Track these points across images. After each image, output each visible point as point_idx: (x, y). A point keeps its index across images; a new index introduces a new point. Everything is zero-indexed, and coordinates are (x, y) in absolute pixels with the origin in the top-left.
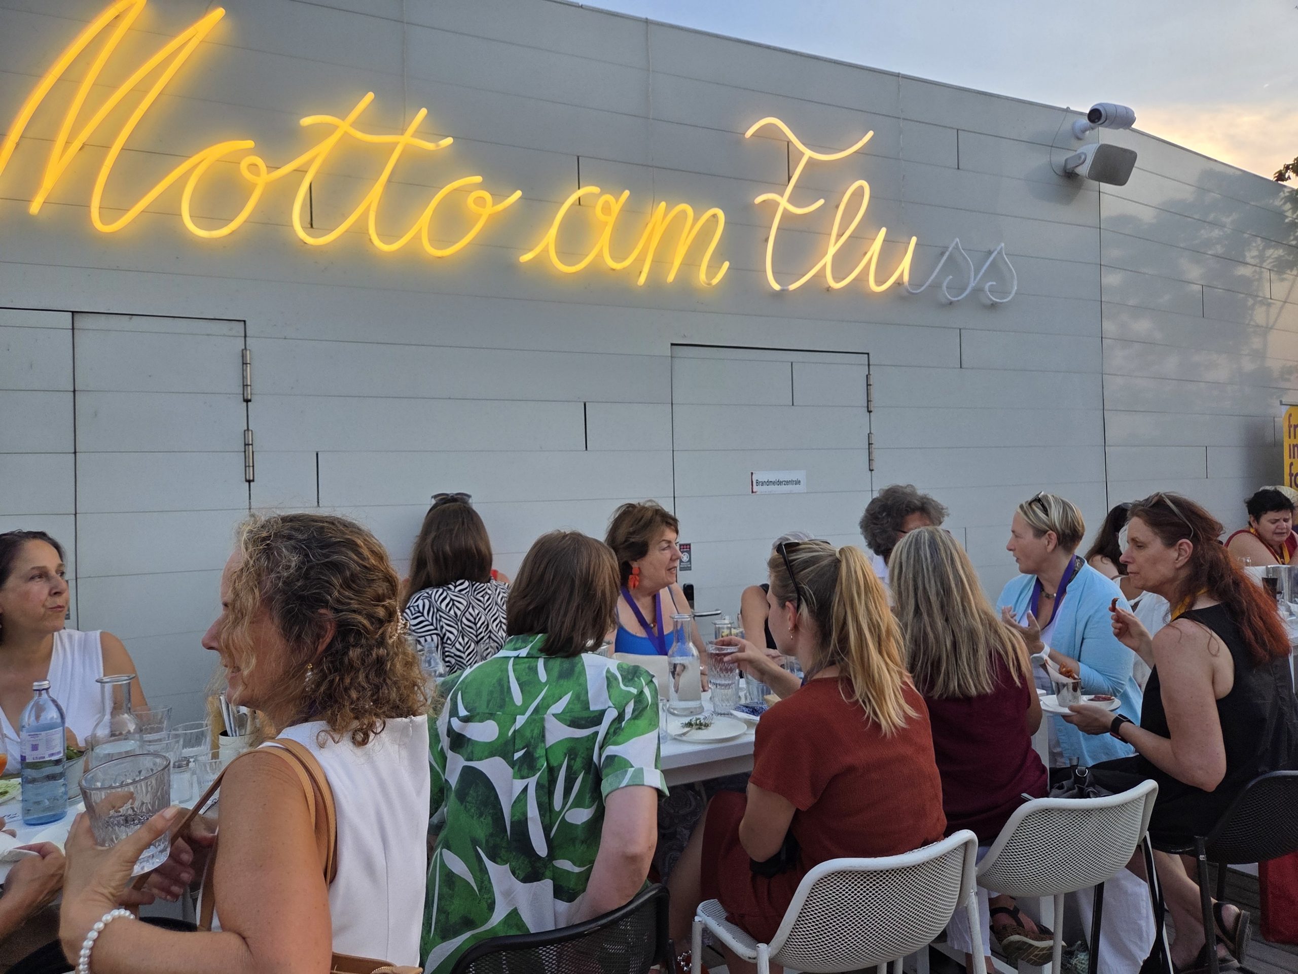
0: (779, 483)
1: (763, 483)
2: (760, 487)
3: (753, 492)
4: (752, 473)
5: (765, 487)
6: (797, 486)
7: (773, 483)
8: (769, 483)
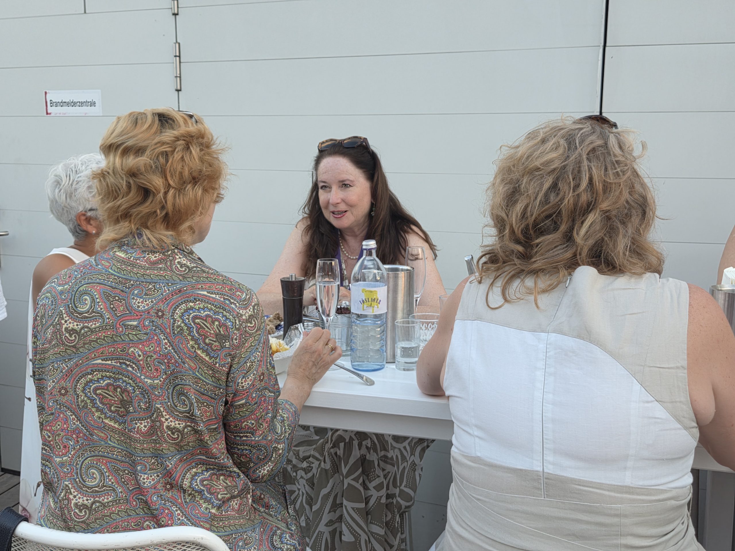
0: (74, 104)
1: (57, 104)
2: (54, 108)
3: (47, 113)
4: (46, 93)
5: (59, 108)
6: (93, 107)
7: (68, 104)
8: (63, 104)
